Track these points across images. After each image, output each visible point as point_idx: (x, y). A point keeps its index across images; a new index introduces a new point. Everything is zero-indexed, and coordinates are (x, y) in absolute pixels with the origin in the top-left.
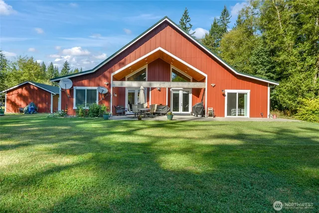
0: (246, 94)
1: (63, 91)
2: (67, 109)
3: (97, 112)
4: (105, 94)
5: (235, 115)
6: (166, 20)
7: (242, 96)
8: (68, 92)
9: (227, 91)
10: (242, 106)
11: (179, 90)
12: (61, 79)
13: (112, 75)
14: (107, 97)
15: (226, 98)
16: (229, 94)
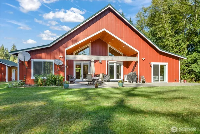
0: (165, 65)
1: (22, 63)
2: (25, 79)
3: (55, 81)
4: (60, 66)
5: (158, 81)
6: (109, 7)
7: (162, 67)
8: (26, 63)
9: (153, 64)
10: (162, 74)
11: (113, 63)
12: (20, 52)
13: (66, 49)
14: (62, 68)
15: (152, 68)
16: (154, 65)
